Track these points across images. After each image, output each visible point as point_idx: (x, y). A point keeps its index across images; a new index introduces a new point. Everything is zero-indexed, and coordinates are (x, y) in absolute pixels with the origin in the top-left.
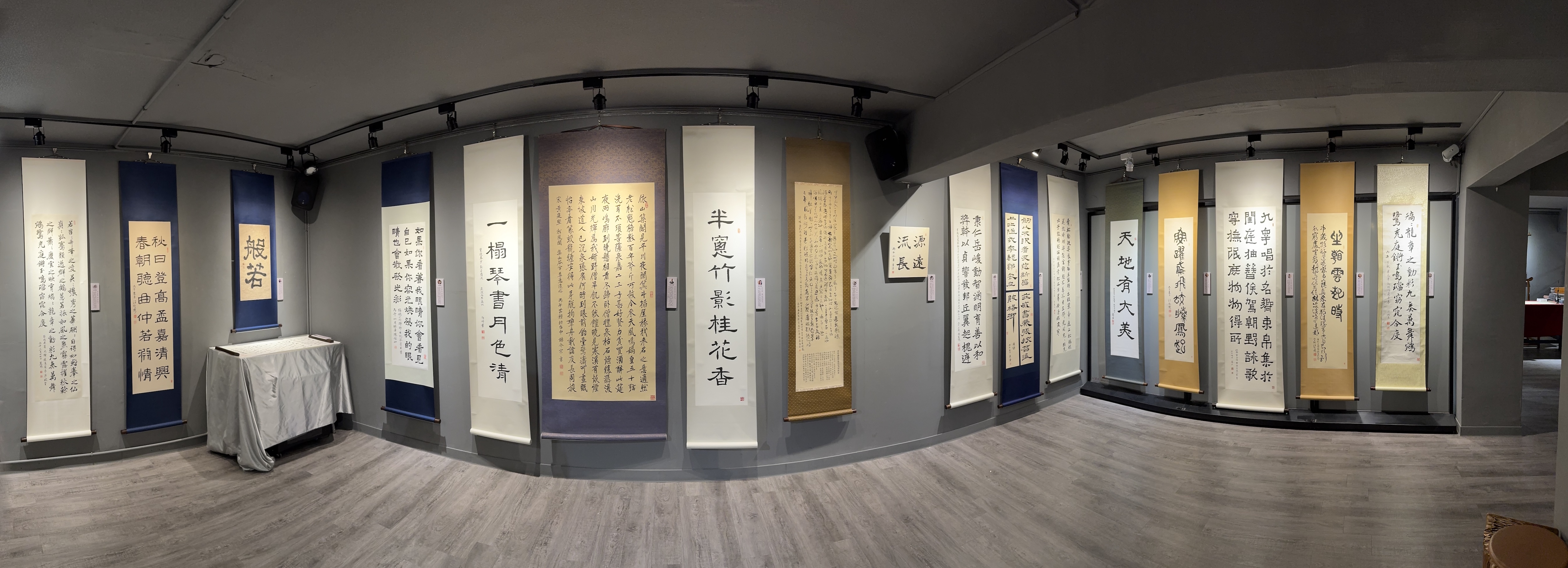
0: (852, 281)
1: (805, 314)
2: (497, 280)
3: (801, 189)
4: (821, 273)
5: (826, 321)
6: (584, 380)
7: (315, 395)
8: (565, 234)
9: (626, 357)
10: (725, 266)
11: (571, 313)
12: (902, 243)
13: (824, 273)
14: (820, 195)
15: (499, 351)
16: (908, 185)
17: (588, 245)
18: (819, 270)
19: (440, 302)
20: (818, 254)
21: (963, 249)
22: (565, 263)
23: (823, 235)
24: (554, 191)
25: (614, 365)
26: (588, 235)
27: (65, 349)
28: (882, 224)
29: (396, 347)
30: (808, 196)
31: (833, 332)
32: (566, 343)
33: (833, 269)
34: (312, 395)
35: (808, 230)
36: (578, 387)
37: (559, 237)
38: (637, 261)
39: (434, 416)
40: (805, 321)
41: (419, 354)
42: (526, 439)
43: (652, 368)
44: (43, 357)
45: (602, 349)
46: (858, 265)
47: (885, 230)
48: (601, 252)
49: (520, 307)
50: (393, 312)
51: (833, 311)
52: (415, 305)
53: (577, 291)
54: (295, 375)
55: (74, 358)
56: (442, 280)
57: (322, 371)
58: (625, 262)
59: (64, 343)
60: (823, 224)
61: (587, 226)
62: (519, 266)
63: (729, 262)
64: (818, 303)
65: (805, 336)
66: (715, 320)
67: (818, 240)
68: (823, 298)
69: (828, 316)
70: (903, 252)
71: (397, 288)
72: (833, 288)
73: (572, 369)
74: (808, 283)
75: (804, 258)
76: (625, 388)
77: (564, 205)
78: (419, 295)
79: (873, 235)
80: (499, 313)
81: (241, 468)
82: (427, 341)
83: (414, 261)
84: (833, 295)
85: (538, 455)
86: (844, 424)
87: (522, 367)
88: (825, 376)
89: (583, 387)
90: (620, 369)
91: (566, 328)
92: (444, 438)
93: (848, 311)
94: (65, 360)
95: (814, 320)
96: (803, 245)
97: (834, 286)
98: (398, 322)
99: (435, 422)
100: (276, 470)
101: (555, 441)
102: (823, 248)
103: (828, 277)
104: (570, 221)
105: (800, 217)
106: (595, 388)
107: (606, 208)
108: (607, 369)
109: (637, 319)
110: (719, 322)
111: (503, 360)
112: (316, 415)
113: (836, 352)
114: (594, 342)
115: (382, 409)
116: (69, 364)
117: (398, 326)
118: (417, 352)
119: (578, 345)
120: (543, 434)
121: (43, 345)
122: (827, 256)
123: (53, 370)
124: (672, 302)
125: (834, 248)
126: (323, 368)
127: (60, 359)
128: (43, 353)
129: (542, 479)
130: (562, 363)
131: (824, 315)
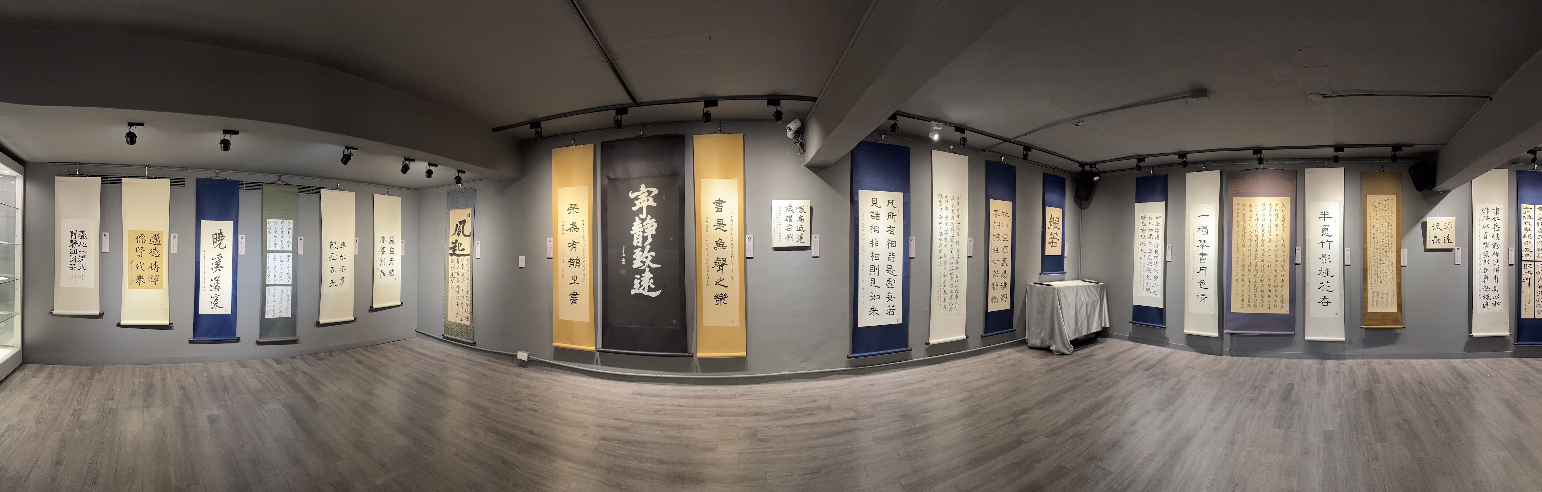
0: (1402, 250)
1: (1373, 268)
2: (1202, 246)
3: (1370, 199)
4: (1383, 245)
5: (1386, 273)
6: (1249, 301)
7: (1092, 313)
8: (1241, 223)
9: (1273, 289)
10: (1327, 241)
11: (1243, 265)
12: (1435, 227)
13: (1385, 245)
14: (1382, 202)
15: (1202, 286)
16: (1441, 192)
17: (1254, 229)
18: (1382, 243)
19: (1168, 259)
20: (1381, 234)
21: (1483, 231)
22: (1241, 238)
23: (1384, 224)
24: (1236, 200)
25: (1266, 293)
26: (1254, 224)
27: (952, 282)
28: (1423, 216)
29: (1140, 286)
30: (1375, 202)
31: (1391, 279)
32: (1240, 281)
33: (1390, 243)
34: (1090, 312)
35: (1375, 221)
36: (1246, 306)
37: (1238, 224)
38: (1280, 238)
39: (1163, 325)
40: (1373, 272)
41: (1155, 289)
42: (1216, 334)
43: (1287, 296)
44: (940, 287)
45: (1259, 285)
46: (1406, 241)
47: (1424, 220)
48: (1261, 233)
49: (1215, 262)
50: (1139, 265)
51: (1390, 267)
52: (1154, 260)
53: (1246, 254)
54: (1083, 299)
55: (957, 288)
56: (1170, 246)
57: (1096, 299)
58: (1273, 238)
59: (952, 278)
60: (1384, 217)
61: (1253, 219)
62: (1215, 239)
63: (1330, 239)
64: (1381, 262)
65: (1373, 281)
66: (1322, 270)
67: (1381, 226)
68: (1384, 259)
69: (1387, 270)
70: (1437, 233)
71: (1143, 251)
72: (1390, 254)
73: (1243, 295)
74: (1375, 251)
75: (1373, 236)
76: (1272, 306)
77: (1241, 208)
78: (1156, 255)
79: (1417, 223)
80: (1202, 265)
81: (1054, 354)
82: (1160, 281)
83: (1154, 235)
84: (1390, 258)
85: (1222, 344)
86: (1398, 334)
87: (1215, 295)
88: (1385, 304)
89: (1249, 306)
90: (1269, 296)
91: (1240, 273)
92: (1168, 338)
93: (1400, 268)
94: (952, 289)
95: (1379, 272)
96: (1372, 229)
97: (1391, 253)
98: (1142, 270)
99: (1163, 328)
100: (1075, 354)
101: (1232, 335)
102: (1384, 231)
103: (1387, 248)
104: (1244, 216)
105: (1370, 214)
106: (1255, 306)
107: (1264, 210)
108: (1262, 296)
109: (1279, 269)
110: (1324, 271)
111: (1204, 291)
112: (1092, 324)
113: (1392, 291)
114: (1255, 281)
115: (1130, 322)
116: (954, 292)
117: (1142, 273)
118: (1154, 288)
119: (1246, 282)
120: (1225, 331)
121: (940, 278)
122: (1387, 235)
123: (945, 295)
124: (1298, 260)
125: (1391, 231)
126: (1096, 297)
127: (949, 289)
128: (940, 284)
129: (1224, 357)
130: (1237, 293)
131: (1385, 269)
